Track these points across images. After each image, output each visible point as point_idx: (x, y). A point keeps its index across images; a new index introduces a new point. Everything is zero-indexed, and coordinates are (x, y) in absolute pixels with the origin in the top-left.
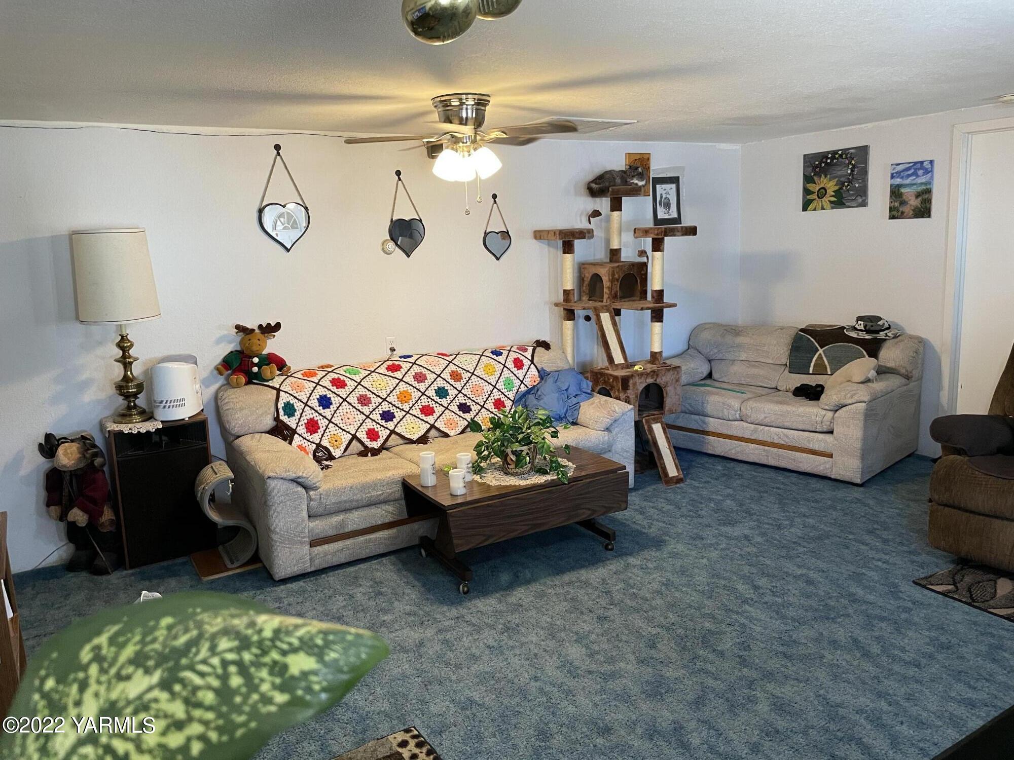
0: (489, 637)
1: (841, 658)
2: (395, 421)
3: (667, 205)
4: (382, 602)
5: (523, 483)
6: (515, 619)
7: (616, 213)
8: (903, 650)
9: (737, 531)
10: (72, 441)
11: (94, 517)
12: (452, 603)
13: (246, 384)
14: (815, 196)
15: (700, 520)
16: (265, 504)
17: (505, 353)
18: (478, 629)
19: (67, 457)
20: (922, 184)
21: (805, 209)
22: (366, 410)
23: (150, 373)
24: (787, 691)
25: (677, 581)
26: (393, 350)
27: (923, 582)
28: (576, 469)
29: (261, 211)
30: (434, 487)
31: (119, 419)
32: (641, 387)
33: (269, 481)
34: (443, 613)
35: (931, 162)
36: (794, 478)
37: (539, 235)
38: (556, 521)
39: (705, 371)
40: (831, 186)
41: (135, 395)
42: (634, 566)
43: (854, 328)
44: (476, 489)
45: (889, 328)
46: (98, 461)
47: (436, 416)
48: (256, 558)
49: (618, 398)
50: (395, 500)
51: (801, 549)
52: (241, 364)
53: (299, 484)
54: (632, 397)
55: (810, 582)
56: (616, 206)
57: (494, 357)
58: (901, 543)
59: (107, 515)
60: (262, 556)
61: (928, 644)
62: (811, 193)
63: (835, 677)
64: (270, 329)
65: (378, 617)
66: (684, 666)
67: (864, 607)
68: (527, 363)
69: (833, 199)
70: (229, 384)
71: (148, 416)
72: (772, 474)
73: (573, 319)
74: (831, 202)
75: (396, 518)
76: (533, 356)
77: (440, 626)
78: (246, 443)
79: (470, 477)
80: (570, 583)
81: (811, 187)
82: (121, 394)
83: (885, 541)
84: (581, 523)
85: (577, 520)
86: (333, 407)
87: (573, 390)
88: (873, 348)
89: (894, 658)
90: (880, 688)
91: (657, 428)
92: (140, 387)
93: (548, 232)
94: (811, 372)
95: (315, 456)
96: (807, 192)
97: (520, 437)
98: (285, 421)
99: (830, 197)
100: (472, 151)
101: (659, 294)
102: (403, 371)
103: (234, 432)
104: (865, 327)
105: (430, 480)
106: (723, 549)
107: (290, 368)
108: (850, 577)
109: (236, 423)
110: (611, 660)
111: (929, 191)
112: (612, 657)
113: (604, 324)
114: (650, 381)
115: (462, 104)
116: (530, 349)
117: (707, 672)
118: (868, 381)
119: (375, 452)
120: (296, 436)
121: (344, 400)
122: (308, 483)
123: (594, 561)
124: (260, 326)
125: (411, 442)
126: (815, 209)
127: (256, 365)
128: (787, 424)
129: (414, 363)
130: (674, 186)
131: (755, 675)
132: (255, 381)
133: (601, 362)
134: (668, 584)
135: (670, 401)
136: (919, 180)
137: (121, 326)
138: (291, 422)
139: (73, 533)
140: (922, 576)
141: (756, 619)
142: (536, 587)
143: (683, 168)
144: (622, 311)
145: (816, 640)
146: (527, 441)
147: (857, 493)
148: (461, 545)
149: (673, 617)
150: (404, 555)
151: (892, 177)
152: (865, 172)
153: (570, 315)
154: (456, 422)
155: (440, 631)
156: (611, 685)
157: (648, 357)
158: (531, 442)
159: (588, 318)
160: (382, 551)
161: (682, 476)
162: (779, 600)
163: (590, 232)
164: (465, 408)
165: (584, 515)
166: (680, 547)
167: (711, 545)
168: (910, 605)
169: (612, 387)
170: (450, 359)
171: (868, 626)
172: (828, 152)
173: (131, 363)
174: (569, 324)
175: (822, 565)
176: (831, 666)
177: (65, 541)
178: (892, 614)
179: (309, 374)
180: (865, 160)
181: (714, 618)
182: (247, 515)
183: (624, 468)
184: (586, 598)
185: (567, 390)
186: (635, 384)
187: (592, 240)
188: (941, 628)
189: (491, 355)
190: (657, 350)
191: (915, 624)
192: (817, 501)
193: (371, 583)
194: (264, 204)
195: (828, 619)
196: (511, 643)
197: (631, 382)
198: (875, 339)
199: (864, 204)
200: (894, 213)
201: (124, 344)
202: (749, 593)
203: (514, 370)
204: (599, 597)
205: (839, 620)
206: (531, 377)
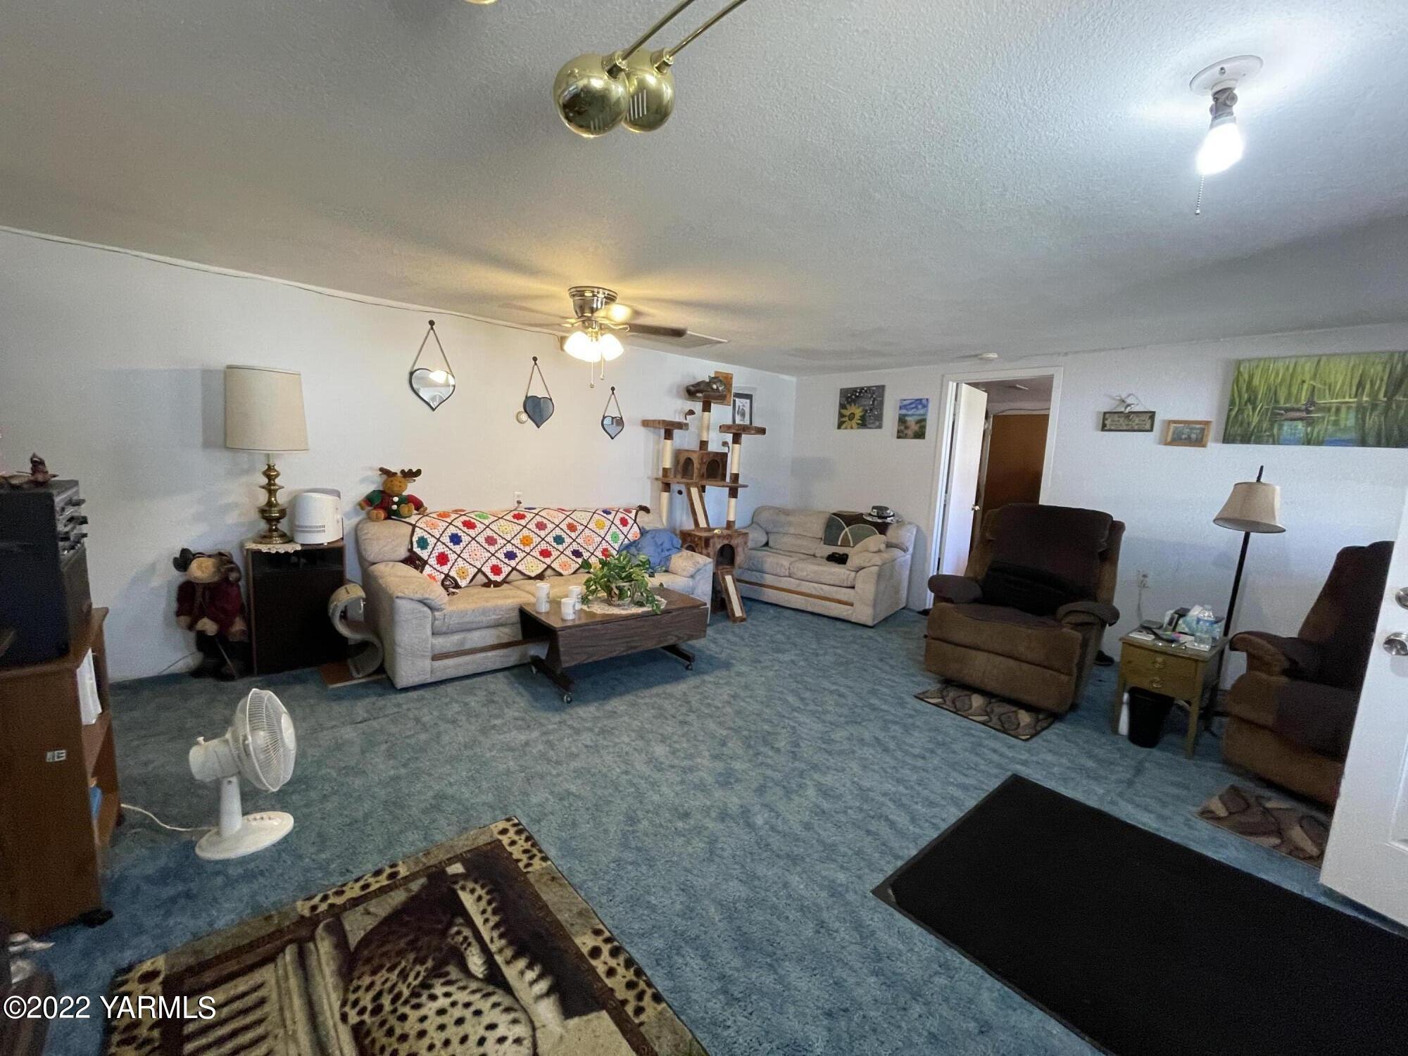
0: (587, 738)
1: (868, 752)
2: (517, 560)
3: (743, 415)
4: (493, 709)
5: (624, 612)
6: (610, 723)
7: (706, 413)
8: (912, 746)
9: (786, 657)
10: (210, 556)
11: (224, 626)
12: (557, 710)
13: (385, 519)
14: (847, 419)
15: (759, 649)
16: (392, 621)
17: (614, 513)
18: (577, 732)
19: (201, 571)
20: (920, 415)
21: (839, 427)
22: (492, 549)
23: (295, 501)
24: (828, 780)
25: (742, 694)
26: (519, 502)
27: (921, 696)
28: (667, 604)
29: (412, 374)
30: (547, 613)
31: (260, 540)
32: (719, 547)
33: (398, 601)
34: (548, 719)
35: (927, 400)
36: (825, 620)
37: (646, 423)
38: (650, 645)
39: (764, 540)
40: (858, 412)
41: (278, 520)
42: (710, 682)
43: (870, 515)
44: (583, 615)
45: (893, 516)
46: (233, 576)
47: (552, 558)
48: (381, 670)
49: (701, 553)
50: (513, 624)
51: (833, 672)
52: (382, 502)
53: (426, 604)
54: (712, 553)
55: (841, 695)
56: (706, 408)
57: (605, 515)
58: (903, 668)
59: (238, 626)
60: (387, 665)
61: (929, 742)
62: (845, 416)
63: (865, 767)
64: (411, 475)
65: (489, 721)
66: (750, 761)
67: (881, 714)
68: (631, 522)
69: (859, 422)
70: (369, 518)
71: (289, 539)
72: (810, 617)
73: (669, 491)
74: (858, 424)
75: (512, 639)
76: (636, 517)
77: (544, 729)
78: (380, 569)
79: (578, 606)
80: (658, 695)
81: (844, 412)
82: (264, 518)
83: (892, 667)
84: (666, 648)
85: (662, 645)
86: (462, 545)
87: (667, 545)
88: (882, 528)
89: (906, 753)
90: (898, 776)
91: (729, 579)
92: (283, 513)
93: (654, 421)
94: (839, 544)
95: (443, 584)
96: (841, 416)
97: (624, 575)
98: (418, 552)
99: (857, 420)
100: (599, 336)
101: (735, 477)
102: (527, 520)
103: (369, 559)
104: (878, 513)
105: (544, 607)
106: (776, 671)
107: (426, 509)
108: (869, 692)
109: (372, 552)
110: (691, 757)
111: (924, 420)
112: (691, 754)
113: (693, 495)
114: (726, 542)
115: (594, 296)
116: (634, 512)
117: (768, 766)
118: (880, 551)
119: (497, 584)
120: (427, 566)
121: (473, 539)
122: (433, 604)
123: (677, 678)
124: (403, 472)
125: (530, 578)
126: (846, 428)
127: (395, 503)
128: (823, 581)
129: (537, 514)
130: (748, 401)
131: (803, 766)
132: (393, 517)
133: (689, 525)
134: (735, 697)
135: (739, 559)
136: (918, 412)
137: (268, 455)
138: (424, 554)
139: (203, 642)
140: (920, 691)
141: (804, 723)
142: (629, 698)
143: (755, 389)
144: (707, 487)
145: (848, 739)
146: (629, 578)
147: (870, 632)
148: (567, 661)
149: (740, 723)
150: (515, 671)
151: (901, 408)
152: (882, 403)
153: (667, 487)
154: (571, 565)
155: (544, 733)
156: (690, 777)
157: (725, 526)
158: (632, 580)
159: (680, 492)
160: (498, 666)
161: (745, 616)
162: (820, 709)
163: (687, 425)
164: (577, 554)
165: (671, 641)
166: (743, 669)
167: (767, 667)
168: (914, 713)
169: (697, 545)
170: (568, 513)
171: (885, 729)
172: (857, 388)
173: (275, 491)
174: (665, 495)
175: (850, 683)
176: (861, 759)
177: (194, 649)
178: (902, 719)
179: (443, 515)
180: (882, 395)
181: (771, 722)
182: (377, 633)
183: (705, 604)
184: (670, 706)
185: (662, 545)
186: (714, 544)
187: (687, 432)
188: (937, 730)
189: (602, 513)
190: (732, 518)
191: (918, 727)
192: (842, 637)
193: (485, 693)
194: (415, 368)
195: (856, 723)
196: (605, 743)
197: (711, 541)
198: (884, 523)
199: (880, 427)
200: (901, 434)
201: (270, 474)
202: (797, 704)
203: (620, 526)
204: (680, 706)
205: (864, 724)
206: (634, 533)
